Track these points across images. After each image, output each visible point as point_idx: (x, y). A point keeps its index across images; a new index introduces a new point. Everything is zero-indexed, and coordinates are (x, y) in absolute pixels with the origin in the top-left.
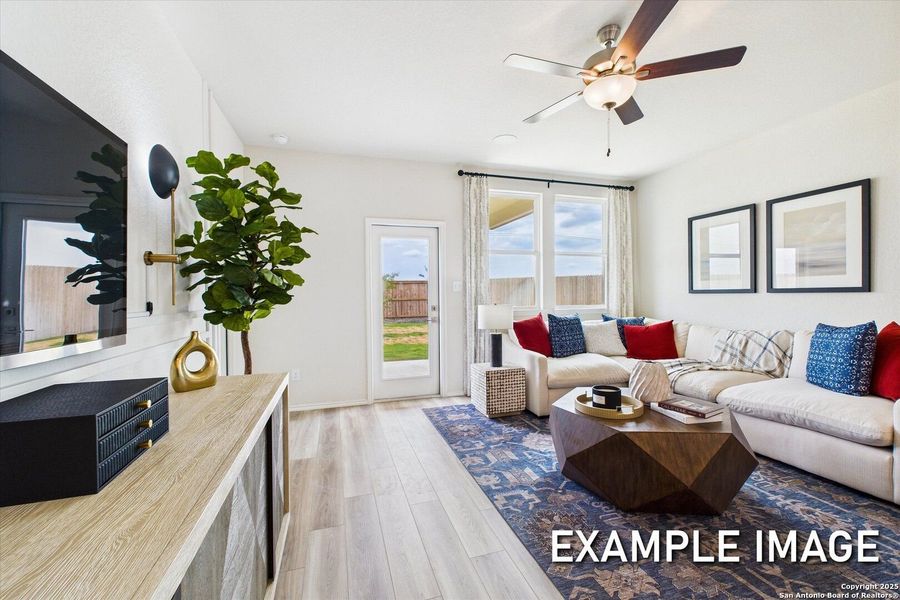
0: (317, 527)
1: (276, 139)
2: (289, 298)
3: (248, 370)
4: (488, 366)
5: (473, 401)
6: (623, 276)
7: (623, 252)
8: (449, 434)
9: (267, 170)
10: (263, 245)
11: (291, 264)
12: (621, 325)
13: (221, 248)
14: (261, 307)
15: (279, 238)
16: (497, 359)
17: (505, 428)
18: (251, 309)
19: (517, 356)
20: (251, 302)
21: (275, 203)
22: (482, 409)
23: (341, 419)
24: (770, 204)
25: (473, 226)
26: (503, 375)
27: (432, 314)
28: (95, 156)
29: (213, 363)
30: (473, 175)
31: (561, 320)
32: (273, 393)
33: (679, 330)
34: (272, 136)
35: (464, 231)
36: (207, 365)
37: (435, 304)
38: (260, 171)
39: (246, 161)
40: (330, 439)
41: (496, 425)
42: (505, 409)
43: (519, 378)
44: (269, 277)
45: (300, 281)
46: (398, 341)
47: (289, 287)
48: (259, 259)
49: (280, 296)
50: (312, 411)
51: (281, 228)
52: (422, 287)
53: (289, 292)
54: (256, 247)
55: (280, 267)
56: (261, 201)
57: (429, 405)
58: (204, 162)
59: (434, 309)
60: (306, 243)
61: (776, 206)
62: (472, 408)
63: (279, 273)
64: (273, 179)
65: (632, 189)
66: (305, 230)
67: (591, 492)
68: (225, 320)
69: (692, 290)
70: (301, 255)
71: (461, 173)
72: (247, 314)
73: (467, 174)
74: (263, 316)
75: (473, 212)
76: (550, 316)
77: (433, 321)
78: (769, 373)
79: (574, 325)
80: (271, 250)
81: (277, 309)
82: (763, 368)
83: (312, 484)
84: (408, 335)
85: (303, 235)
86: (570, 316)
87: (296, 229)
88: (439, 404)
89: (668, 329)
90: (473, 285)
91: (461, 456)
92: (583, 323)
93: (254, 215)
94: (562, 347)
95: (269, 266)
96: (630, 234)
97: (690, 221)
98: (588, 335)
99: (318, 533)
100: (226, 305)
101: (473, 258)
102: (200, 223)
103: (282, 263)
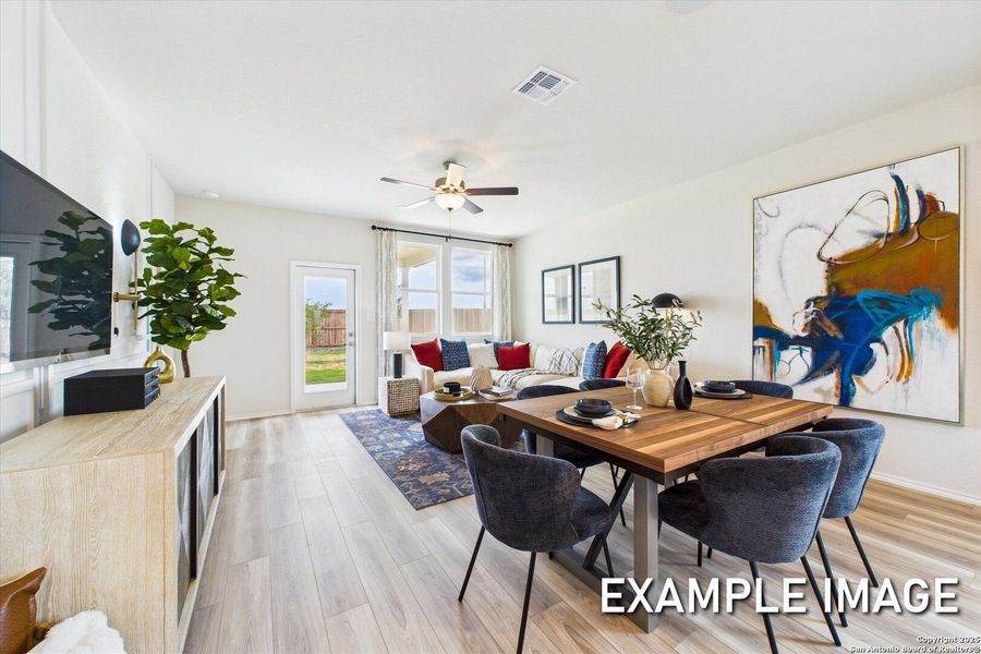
0: (247, 478)
1: (208, 194)
2: (224, 325)
3: (187, 374)
4: (391, 378)
5: (380, 407)
6: (504, 310)
7: (503, 293)
8: (355, 428)
9: (208, 233)
10: (203, 288)
11: (225, 300)
12: (497, 346)
13: (170, 289)
14: (198, 332)
15: (215, 282)
16: (398, 372)
17: (399, 422)
18: (192, 333)
19: (414, 369)
20: (192, 328)
21: (211, 256)
22: (385, 411)
23: (266, 425)
24: (580, 265)
25: (384, 270)
26: (400, 385)
27: (349, 340)
28: (61, 220)
29: (171, 367)
30: (385, 229)
31: (450, 343)
32: (206, 398)
33: (532, 349)
34: (205, 191)
35: (377, 273)
36: (167, 368)
37: (352, 331)
38: (201, 233)
39: (191, 227)
40: (255, 437)
41: (394, 420)
42: (403, 410)
43: (414, 386)
44: (209, 310)
45: (232, 313)
46: (328, 367)
47: (224, 317)
48: (199, 296)
49: (217, 324)
50: (239, 421)
51: (217, 273)
52: (340, 316)
53: (223, 321)
54: (196, 288)
55: (217, 302)
56: (203, 256)
57: (344, 411)
58: (156, 226)
59: (351, 335)
60: (237, 285)
61: (583, 267)
62: (380, 411)
63: (216, 307)
64: (211, 239)
65: (510, 245)
66: (236, 275)
67: (438, 447)
68: (171, 342)
69: (544, 322)
70: (233, 293)
71: (374, 228)
72: (188, 337)
73: (379, 228)
74: (199, 339)
75: (384, 259)
76: (441, 340)
77: (350, 345)
78: (571, 375)
79: (461, 347)
80: (210, 289)
81: (212, 334)
82: (569, 372)
83: (242, 460)
84: (339, 362)
85: (235, 279)
86: (458, 340)
87: (229, 275)
88: (353, 410)
89: (526, 349)
90: (384, 316)
91: (360, 438)
92: (468, 346)
93: (196, 265)
94: (450, 363)
95: (207, 302)
96: (508, 278)
97: (543, 273)
98: (472, 356)
99: (247, 482)
100: (173, 330)
101: (384, 296)
102: (150, 270)
103: (218, 300)
